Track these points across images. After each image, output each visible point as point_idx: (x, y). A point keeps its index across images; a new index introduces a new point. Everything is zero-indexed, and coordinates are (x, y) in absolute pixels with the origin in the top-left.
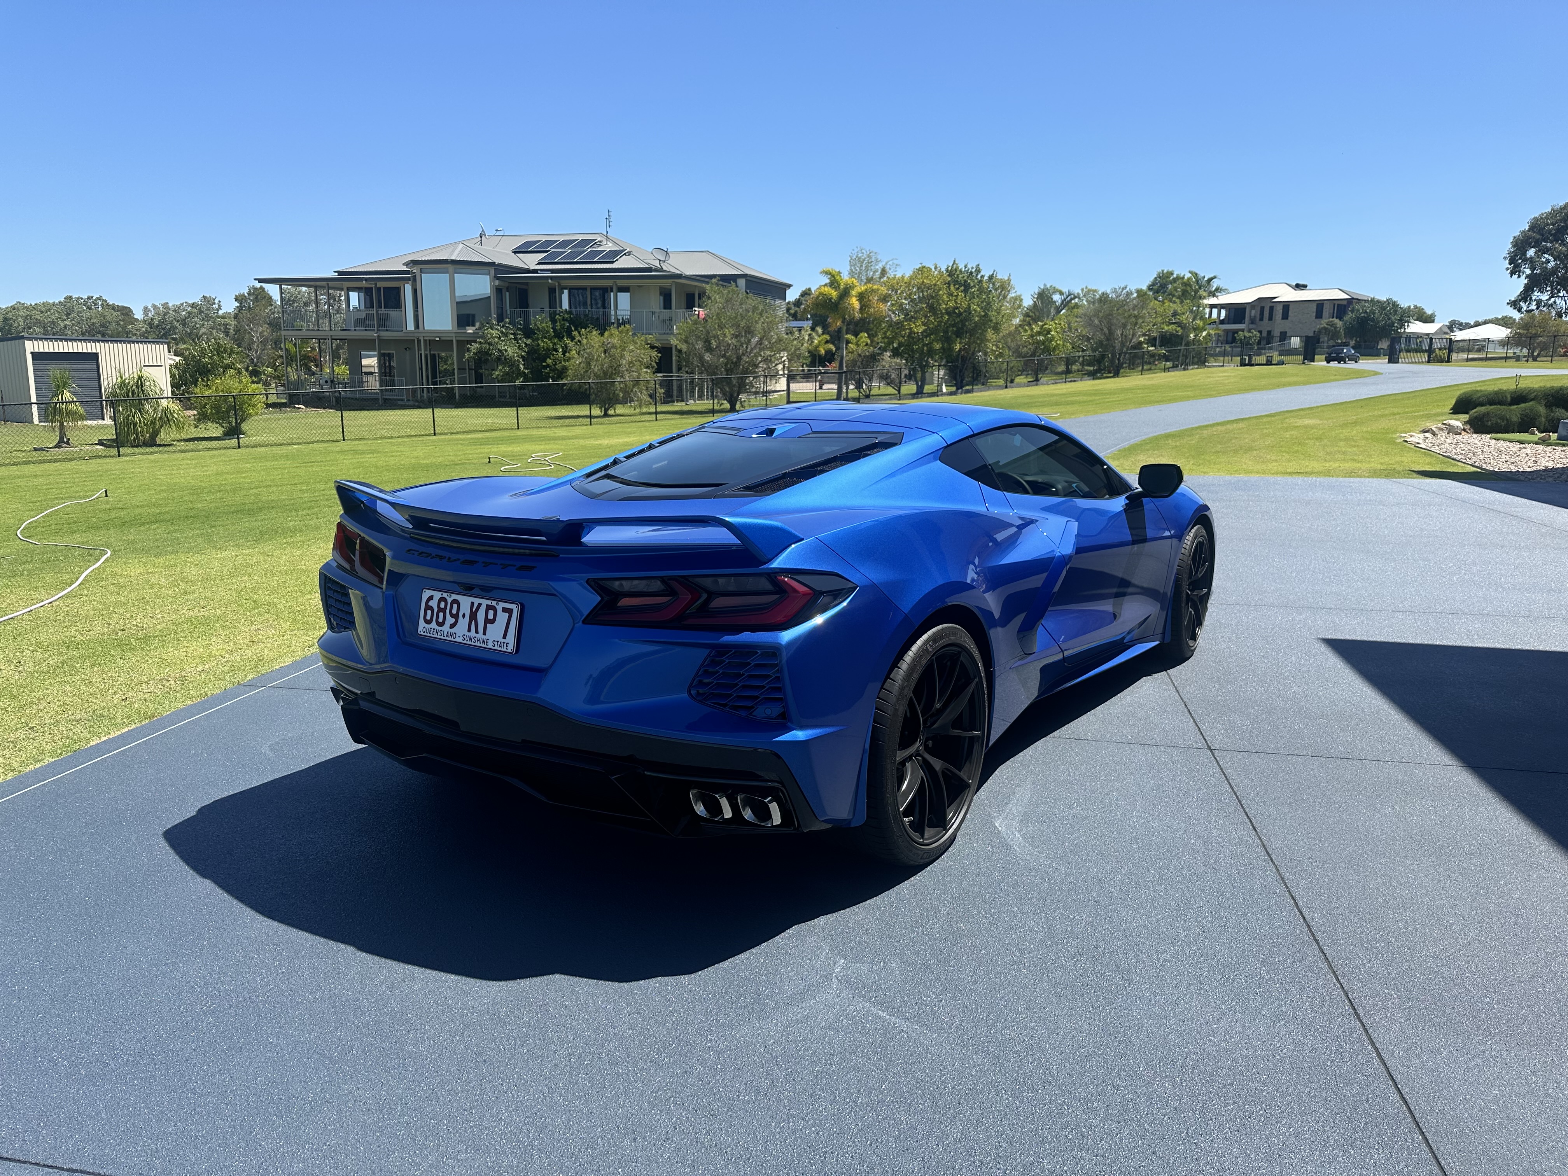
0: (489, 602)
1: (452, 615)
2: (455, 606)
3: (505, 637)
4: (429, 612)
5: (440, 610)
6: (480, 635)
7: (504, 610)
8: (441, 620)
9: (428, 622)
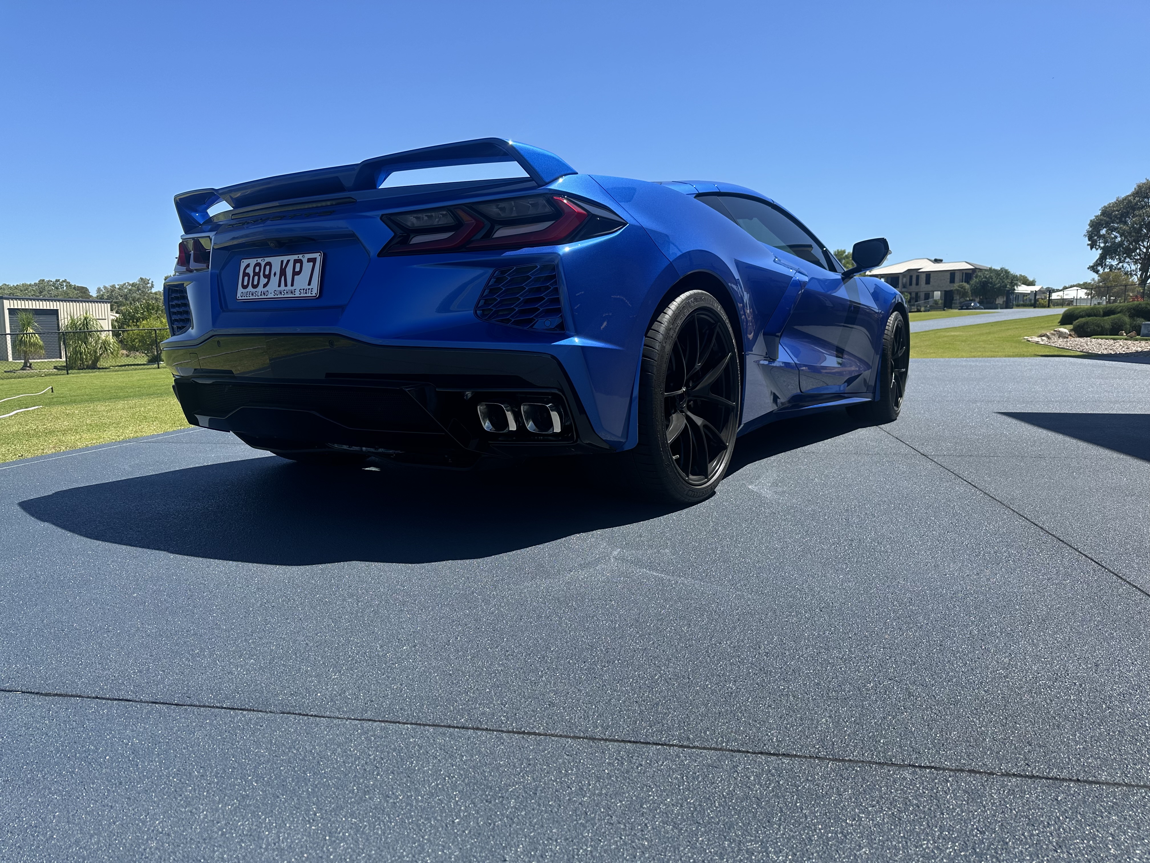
0: (296, 257)
1: (265, 276)
2: (268, 267)
3: (309, 284)
4: (246, 278)
5: (255, 274)
6: (289, 287)
7: (309, 260)
8: (255, 283)
9: (245, 287)
